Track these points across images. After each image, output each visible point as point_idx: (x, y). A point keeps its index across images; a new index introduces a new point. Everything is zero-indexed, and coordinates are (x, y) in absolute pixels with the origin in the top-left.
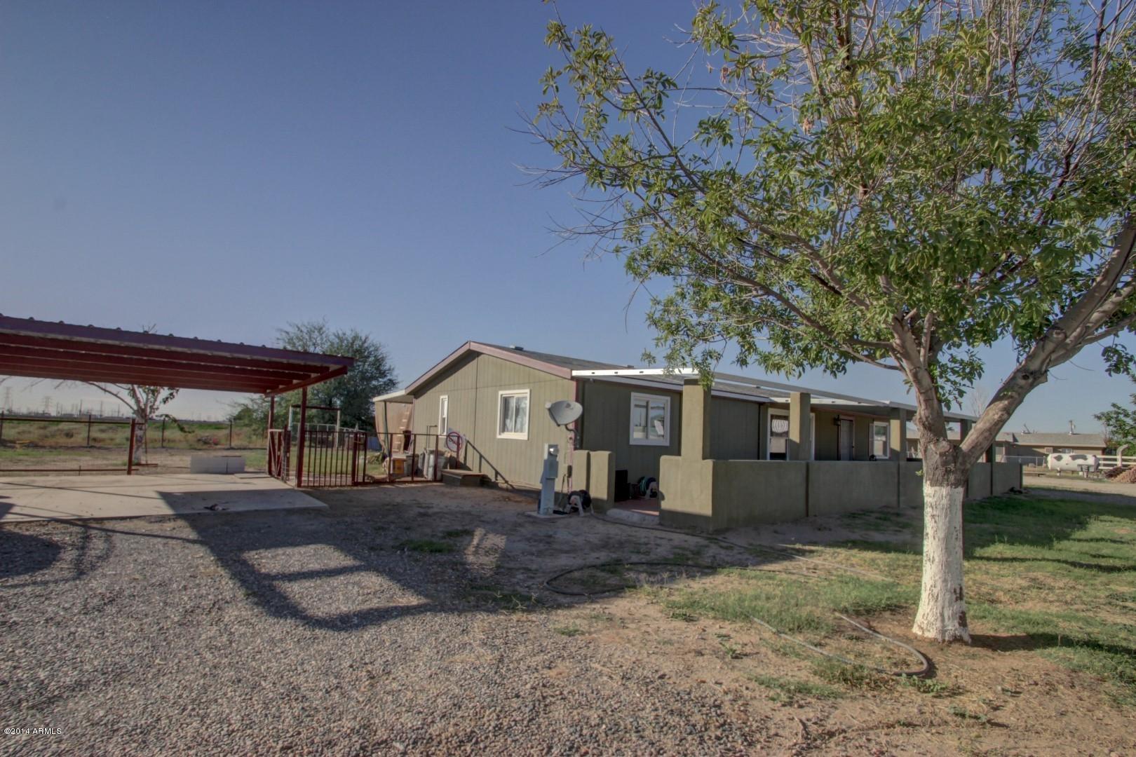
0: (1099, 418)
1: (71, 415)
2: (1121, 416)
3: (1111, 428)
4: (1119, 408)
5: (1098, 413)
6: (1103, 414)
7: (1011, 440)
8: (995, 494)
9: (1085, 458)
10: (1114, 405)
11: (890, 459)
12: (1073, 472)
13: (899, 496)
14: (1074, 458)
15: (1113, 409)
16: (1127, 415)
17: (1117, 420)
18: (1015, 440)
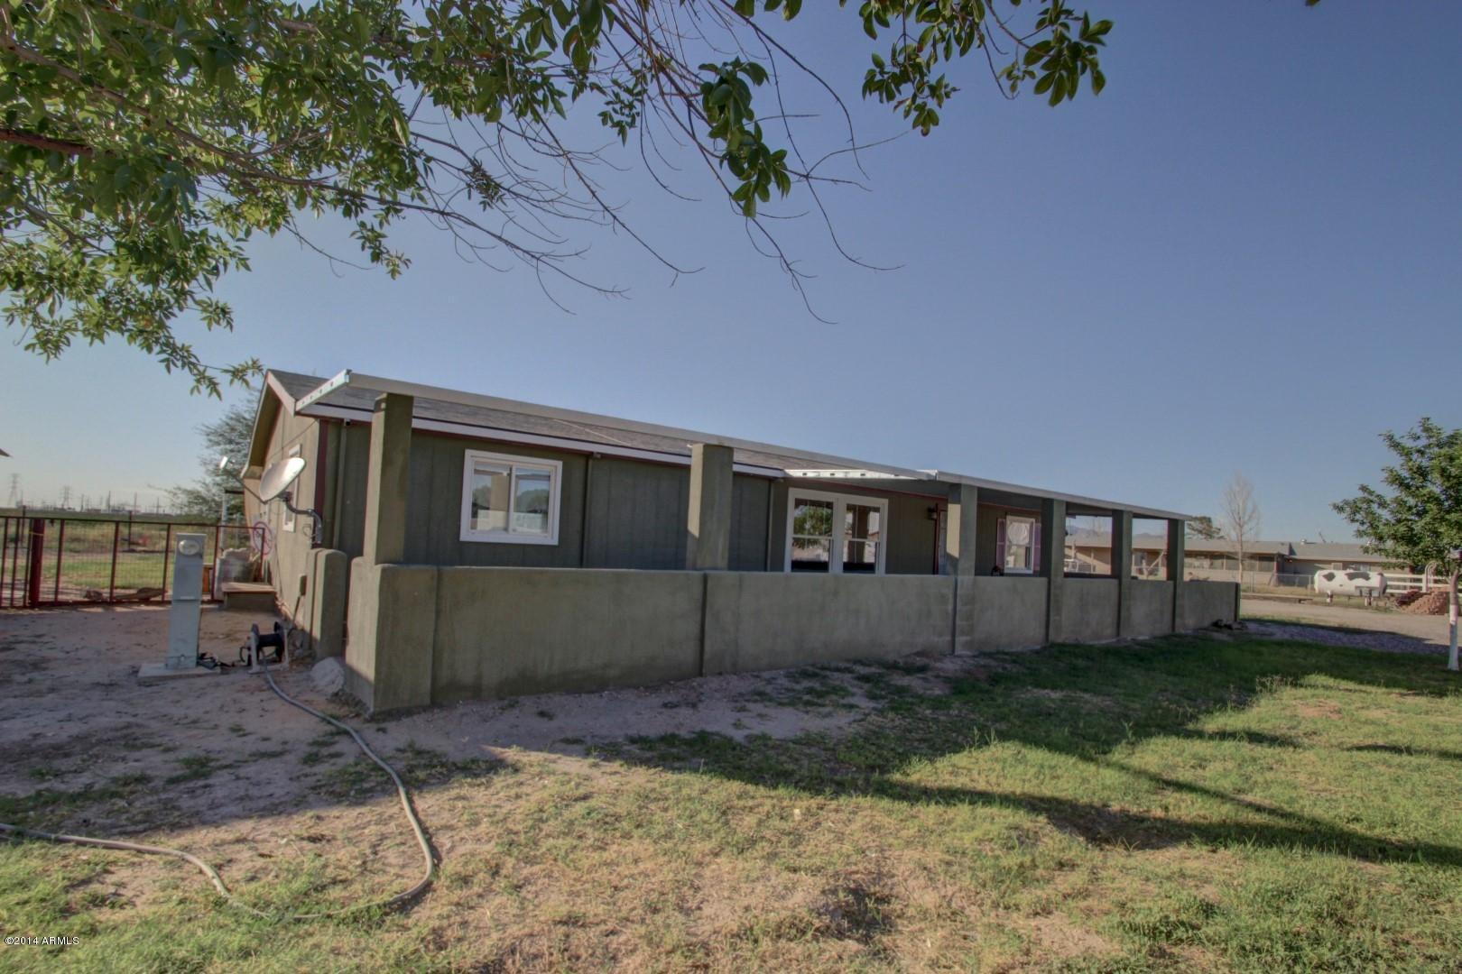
0: (1340, 509)
1: (98, 511)
2: (1375, 507)
3: (1356, 526)
4: (1371, 493)
5: (1339, 501)
6: (1347, 503)
7: (1286, 552)
8: (1180, 630)
9: (1367, 578)
10: (1364, 489)
11: (1035, 574)
12: (1350, 597)
13: (953, 635)
14: (1351, 577)
15: (1360, 494)
16: (1383, 505)
17: (1370, 513)
18: (1292, 551)
